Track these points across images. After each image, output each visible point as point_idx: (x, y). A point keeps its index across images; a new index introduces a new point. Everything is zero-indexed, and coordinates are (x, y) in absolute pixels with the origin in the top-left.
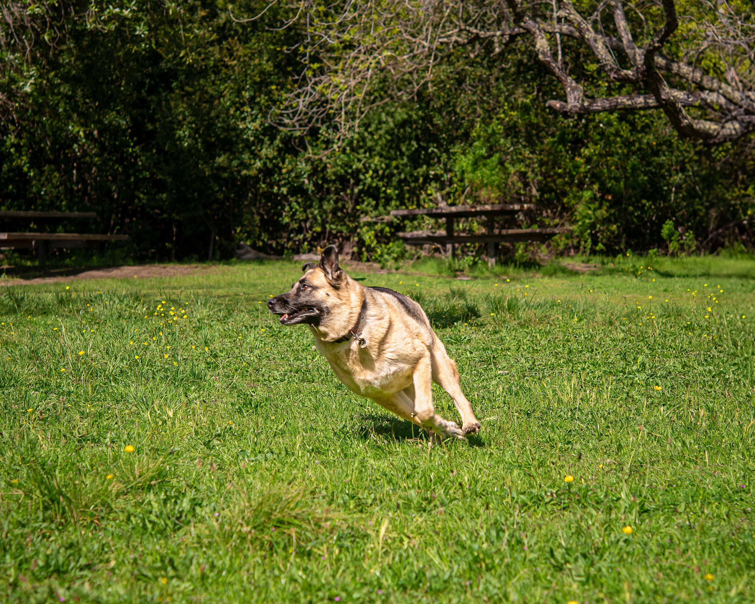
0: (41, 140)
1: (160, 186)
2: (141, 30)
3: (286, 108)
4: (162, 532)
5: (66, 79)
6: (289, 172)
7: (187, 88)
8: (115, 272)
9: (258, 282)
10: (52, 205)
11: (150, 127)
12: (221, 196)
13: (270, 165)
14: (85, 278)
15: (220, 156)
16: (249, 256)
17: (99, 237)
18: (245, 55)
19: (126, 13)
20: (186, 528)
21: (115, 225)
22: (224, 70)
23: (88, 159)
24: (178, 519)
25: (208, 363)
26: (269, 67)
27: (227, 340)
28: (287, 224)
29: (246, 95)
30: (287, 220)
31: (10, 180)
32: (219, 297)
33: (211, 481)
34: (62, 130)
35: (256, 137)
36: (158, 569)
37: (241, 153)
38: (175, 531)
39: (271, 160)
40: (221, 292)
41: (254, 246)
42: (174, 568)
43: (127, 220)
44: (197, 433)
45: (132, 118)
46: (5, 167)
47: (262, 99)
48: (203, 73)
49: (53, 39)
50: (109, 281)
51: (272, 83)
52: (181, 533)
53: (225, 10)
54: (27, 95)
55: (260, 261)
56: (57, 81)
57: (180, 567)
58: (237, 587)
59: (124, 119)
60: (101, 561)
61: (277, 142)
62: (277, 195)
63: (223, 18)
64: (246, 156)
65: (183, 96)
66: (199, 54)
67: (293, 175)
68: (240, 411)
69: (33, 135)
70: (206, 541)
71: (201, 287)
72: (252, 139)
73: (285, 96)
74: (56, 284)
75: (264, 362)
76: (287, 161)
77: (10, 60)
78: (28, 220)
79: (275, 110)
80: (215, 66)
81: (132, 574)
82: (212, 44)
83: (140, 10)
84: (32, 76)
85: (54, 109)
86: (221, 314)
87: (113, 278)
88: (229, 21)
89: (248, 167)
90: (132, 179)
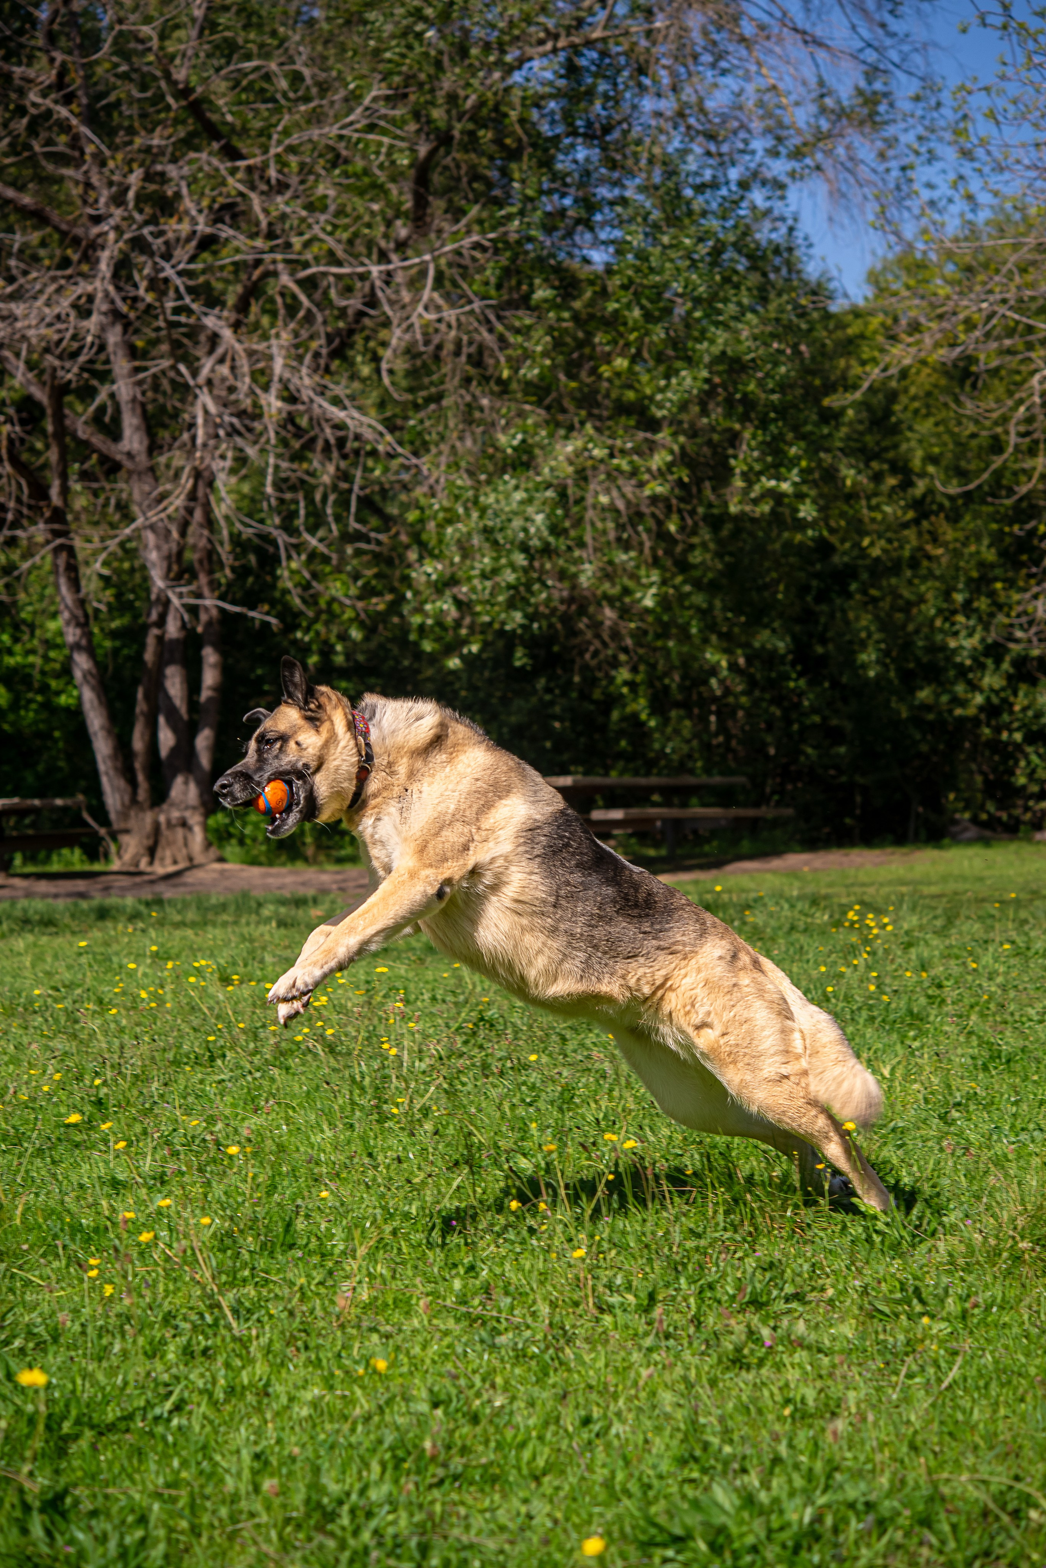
0: (666, 674)
1: (835, 736)
2: (807, 511)
3: (1019, 616)
4: (896, 1247)
5: (698, 585)
6: (1024, 709)
7: (874, 592)
8: (776, 863)
9: (986, 873)
10: (682, 768)
11: (820, 650)
12: (924, 748)
13: (995, 700)
14: (733, 873)
15: (921, 688)
16: (967, 835)
17: (751, 812)
18: (956, 540)
19: (785, 486)
20: (930, 1243)
21: (773, 793)
22: (925, 563)
23: (731, 700)
24: (917, 1227)
25: (929, 997)
26: (990, 556)
27: (953, 962)
28: (1024, 787)
29: (959, 598)
30: (1022, 780)
31: (621, 733)
32: (933, 897)
33: (956, 1170)
34: (695, 659)
35: (974, 659)
36: (898, 1302)
37: (953, 683)
38: (913, 1246)
39: (997, 692)
40: (934, 890)
41: (975, 820)
42: (922, 1301)
43: (789, 787)
44: (926, 1101)
45: (794, 638)
46: (615, 715)
47: (982, 603)
48: (895, 568)
49: (682, 529)
50: (769, 877)
51: (996, 579)
52: (923, 1248)
53: (923, 475)
54: (647, 611)
55: (986, 842)
56: (687, 588)
57: (930, 1300)
58: (1016, 1330)
59: (782, 639)
60: (813, 1289)
61: (1006, 666)
62: (1007, 744)
63: (921, 487)
64: (960, 689)
65: (866, 604)
66: (890, 541)
67: (1030, 713)
68: (985, 1068)
69: (653, 666)
70: (961, 1261)
71: (902, 882)
72: (968, 662)
73: (1016, 597)
74: (696, 882)
75: (1012, 994)
76: (1021, 694)
77: (623, 563)
78: (651, 790)
79: (1001, 619)
80: (912, 558)
81: (861, 1308)
82: (906, 525)
83: (804, 482)
84: (652, 584)
85: (684, 630)
86: (939, 923)
87: (774, 872)
88: (930, 491)
89: (963, 703)
90: (796, 727)
